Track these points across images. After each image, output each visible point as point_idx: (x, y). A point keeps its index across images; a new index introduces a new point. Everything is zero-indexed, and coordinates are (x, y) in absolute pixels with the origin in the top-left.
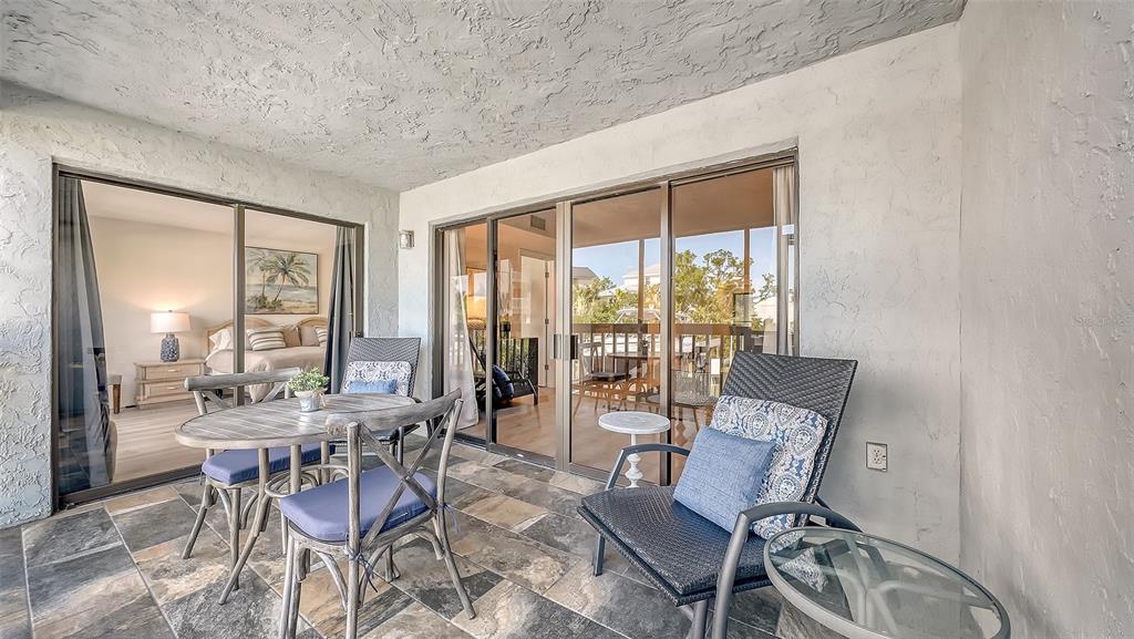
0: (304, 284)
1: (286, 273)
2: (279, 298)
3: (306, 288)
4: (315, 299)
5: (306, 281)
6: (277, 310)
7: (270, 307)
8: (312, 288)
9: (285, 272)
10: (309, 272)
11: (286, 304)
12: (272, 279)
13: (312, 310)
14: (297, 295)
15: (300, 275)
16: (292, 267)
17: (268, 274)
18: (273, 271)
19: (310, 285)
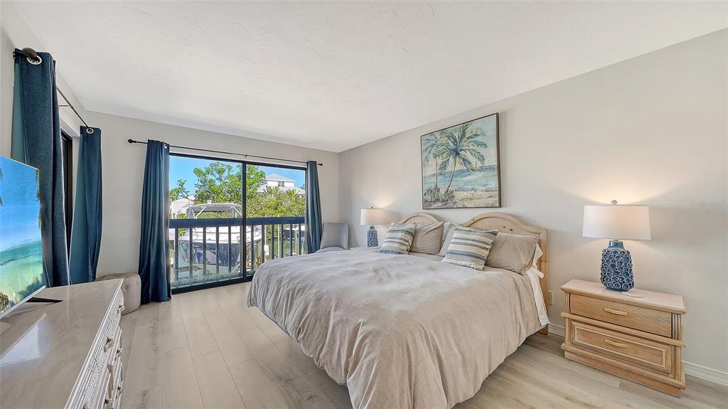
0: (479, 164)
1: (458, 154)
2: (451, 188)
3: (481, 169)
4: (494, 184)
5: (482, 159)
6: (450, 204)
7: (443, 201)
8: (490, 168)
9: (456, 153)
10: (485, 146)
11: (459, 195)
12: (444, 166)
13: (491, 201)
14: (470, 182)
15: (473, 152)
16: (465, 144)
17: (440, 161)
18: (445, 155)
19: (487, 164)
